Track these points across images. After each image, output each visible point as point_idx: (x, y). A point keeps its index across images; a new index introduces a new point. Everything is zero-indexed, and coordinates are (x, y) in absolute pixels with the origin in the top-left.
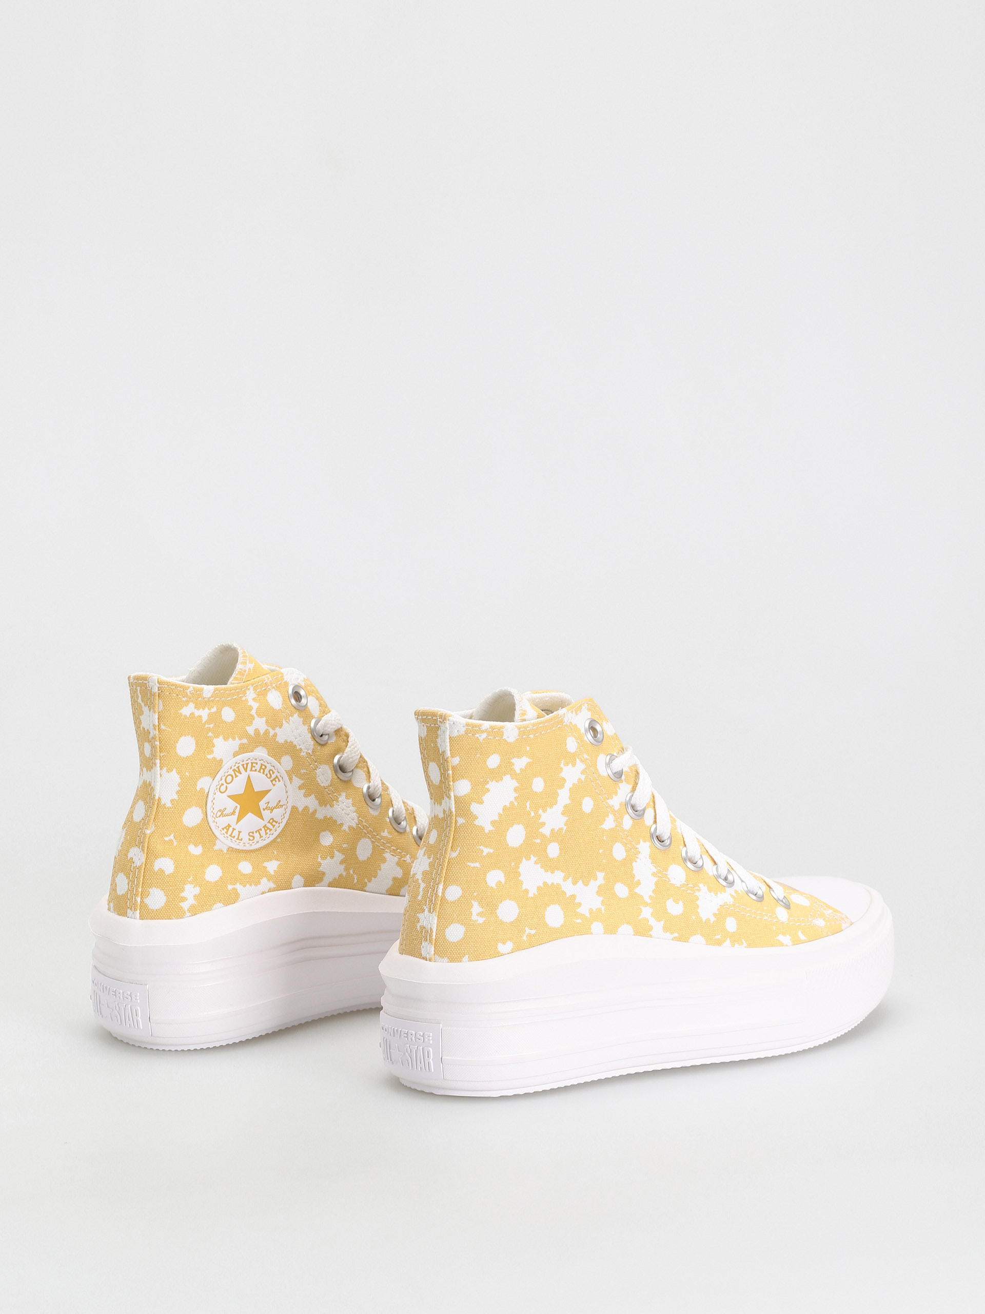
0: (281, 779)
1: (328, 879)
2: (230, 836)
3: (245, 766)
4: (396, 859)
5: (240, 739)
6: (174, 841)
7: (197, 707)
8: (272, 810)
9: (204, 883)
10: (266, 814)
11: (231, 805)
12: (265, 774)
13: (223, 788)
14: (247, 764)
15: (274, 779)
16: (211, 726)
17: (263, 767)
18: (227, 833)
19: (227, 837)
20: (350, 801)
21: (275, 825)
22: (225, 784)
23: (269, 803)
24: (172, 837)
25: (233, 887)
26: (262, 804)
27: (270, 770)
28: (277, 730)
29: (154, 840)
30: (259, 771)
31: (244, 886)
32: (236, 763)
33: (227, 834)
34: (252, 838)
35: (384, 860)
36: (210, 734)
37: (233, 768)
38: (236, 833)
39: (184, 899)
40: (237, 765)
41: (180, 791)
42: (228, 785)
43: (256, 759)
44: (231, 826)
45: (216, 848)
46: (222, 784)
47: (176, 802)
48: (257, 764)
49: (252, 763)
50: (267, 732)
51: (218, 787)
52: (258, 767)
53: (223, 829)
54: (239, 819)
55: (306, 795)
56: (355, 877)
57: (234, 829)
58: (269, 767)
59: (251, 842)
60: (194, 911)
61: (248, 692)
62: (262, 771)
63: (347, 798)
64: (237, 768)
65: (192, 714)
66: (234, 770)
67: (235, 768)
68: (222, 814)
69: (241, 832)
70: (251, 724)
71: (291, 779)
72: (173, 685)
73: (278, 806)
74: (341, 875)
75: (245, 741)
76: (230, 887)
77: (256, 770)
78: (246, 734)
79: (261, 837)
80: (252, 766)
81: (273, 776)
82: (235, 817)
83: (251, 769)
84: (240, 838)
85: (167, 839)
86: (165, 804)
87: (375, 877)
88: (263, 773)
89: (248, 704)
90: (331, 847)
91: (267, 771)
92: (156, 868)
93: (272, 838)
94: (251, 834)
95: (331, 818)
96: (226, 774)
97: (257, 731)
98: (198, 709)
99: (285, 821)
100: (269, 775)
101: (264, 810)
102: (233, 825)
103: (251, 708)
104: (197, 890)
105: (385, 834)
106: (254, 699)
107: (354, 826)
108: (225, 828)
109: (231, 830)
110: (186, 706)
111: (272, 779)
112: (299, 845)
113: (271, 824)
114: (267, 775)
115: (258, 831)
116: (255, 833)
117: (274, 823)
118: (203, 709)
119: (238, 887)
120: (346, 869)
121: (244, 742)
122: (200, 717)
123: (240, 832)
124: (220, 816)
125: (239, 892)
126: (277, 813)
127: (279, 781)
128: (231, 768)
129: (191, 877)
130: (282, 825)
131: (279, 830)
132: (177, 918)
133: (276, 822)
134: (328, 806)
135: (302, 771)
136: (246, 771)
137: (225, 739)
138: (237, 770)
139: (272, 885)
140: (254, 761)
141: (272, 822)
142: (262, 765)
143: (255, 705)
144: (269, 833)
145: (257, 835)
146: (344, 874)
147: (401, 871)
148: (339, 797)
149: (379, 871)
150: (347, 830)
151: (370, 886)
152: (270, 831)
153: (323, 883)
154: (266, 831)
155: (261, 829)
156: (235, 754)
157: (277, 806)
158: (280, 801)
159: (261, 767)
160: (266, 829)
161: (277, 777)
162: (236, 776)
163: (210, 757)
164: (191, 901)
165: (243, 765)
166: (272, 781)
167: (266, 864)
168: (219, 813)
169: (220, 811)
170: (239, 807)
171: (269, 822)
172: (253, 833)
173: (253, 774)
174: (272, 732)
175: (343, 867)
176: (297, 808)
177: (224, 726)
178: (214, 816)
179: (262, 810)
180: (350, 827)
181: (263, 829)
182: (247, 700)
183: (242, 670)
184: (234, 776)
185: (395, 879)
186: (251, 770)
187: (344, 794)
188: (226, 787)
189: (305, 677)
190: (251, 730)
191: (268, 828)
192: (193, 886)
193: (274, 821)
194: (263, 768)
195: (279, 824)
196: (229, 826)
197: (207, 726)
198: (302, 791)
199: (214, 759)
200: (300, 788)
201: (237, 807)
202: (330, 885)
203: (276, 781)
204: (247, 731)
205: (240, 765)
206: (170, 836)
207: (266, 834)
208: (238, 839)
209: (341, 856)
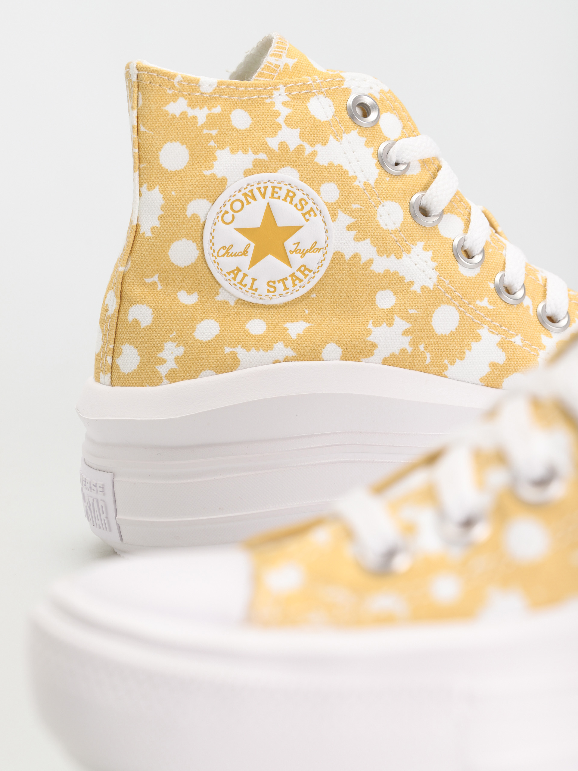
0: (318, 212)
1: (381, 353)
2: (240, 283)
3: (262, 190)
4: (498, 338)
5: (255, 153)
6: (158, 284)
7: (191, 105)
8: (305, 254)
9: (190, 342)
10: (296, 259)
11: (242, 241)
12: (294, 203)
13: (228, 218)
14: (266, 188)
15: (308, 212)
16: (214, 132)
17: (291, 194)
18: (234, 279)
19: (234, 284)
20: (430, 254)
21: (308, 275)
22: (231, 213)
23: (299, 243)
24: (155, 278)
25: (231, 350)
26: (289, 244)
27: (301, 200)
28: (318, 147)
29: (129, 281)
30: (285, 200)
31: (248, 350)
32: (248, 184)
33: (235, 280)
34: (272, 289)
35: (477, 338)
36: (212, 144)
37: (243, 191)
38: (248, 281)
39: (163, 361)
40: (250, 188)
41: (163, 215)
42: (235, 214)
43: (279, 183)
44: (241, 271)
45: (218, 298)
46: (227, 212)
47: (157, 231)
48: (280, 188)
49: (274, 188)
50: (300, 149)
51: (220, 215)
52: (283, 193)
53: (229, 273)
54: (254, 262)
55: (357, 239)
56: (428, 355)
57: (245, 275)
58: (299, 195)
59: (270, 295)
60: (173, 377)
61: (276, 93)
62: (289, 199)
63: (425, 249)
64: (249, 191)
65: (184, 113)
66: (245, 195)
67: (247, 191)
68: (227, 252)
69: (256, 280)
70: (274, 133)
71: (334, 216)
72: (153, 71)
73: (314, 248)
74: (403, 351)
75: (262, 156)
76: (227, 350)
77: (279, 198)
78: (268, 150)
79: (286, 288)
80: (273, 192)
81: (307, 208)
82: (247, 260)
83: (273, 195)
84: (254, 288)
85: (148, 280)
86: (144, 233)
87: (462, 358)
88: (291, 202)
89: (274, 109)
90: (391, 311)
91: (296, 200)
92: (130, 318)
93: (303, 291)
94: (271, 284)
95: (395, 273)
96: (233, 199)
97: (283, 146)
98: (193, 107)
99: (323, 270)
100: (299, 207)
101: (292, 252)
102: (245, 268)
103: (277, 114)
104: (180, 351)
105: (484, 303)
106: (284, 104)
107: (431, 287)
108: (233, 272)
109: (240, 275)
110: (174, 101)
111: (304, 211)
112: (343, 305)
113: (303, 272)
114: (296, 205)
115: (283, 280)
116: (277, 282)
117: (306, 272)
118: (201, 108)
119: (240, 351)
120: (414, 343)
121: (261, 158)
122: (195, 118)
123: (254, 280)
124: (223, 255)
125: (239, 357)
126: (312, 260)
127: (315, 215)
128: (240, 191)
129: (174, 332)
130: (319, 276)
131: (314, 282)
132: (151, 385)
133: (310, 271)
134: (393, 257)
135: (354, 206)
136: (264, 196)
137: (233, 151)
138: (250, 194)
139: (290, 353)
140: (276, 184)
141: (304, 270)
142: (289, 191)
143: (285, 112)
144: (299, 285)
145: (280, 286)
146: (410, 349)
147: (504, 355)
148: (411, 245)
149: (467, 352)
150: (419, 291)
151: (451, 371)
152: (300, 282)
153: (372, 358)
154: (294, 281)
155: (286, 279)
156: (247, 173)
157: (311, 248)
158: (316, 242)
159: (288, 194)
160: (294, 278)
161: (312, 209)
162: (249, 203)
163: (207, 173)
164: (171, 364)
165: (259, 189)
166: (304, 215)
167: (288, 325)
168: (222, 252)
169: (224, 248)
170: (253, 245)
171: (299, 270)
172: (274, 282)
173: (273, 202)
174: (308, 150)
175: (408, 339)
176: (342, 255)
177: (235, 135)
178: (215, 254)
179: (288, 253)
180: (424, 288)
181: (290, 279)
182: (273, 104)
183: (271, 63)
184: (245, 202)
185: (493, 365)
186: (272, 196)
187: (420, 245)
188: (233, 216)
189: (386, 89)
190: (273, 143)
191: (298, 278)
192: (175, 344)
193: (306, 269)
194: (290, 196)
195: (314, 273)
196: (238, 270)
197: (205, 131)
198: (351, 232)
199: (214, 176)
200: (349, 228)
201: (249, 244)
202: (386, 362)
203: (310, 215)
204: (266, 144)
205: (254, 188)
206: (152, 277)
207: (295, 285)
208: (251, 288)
209: (406, 325)
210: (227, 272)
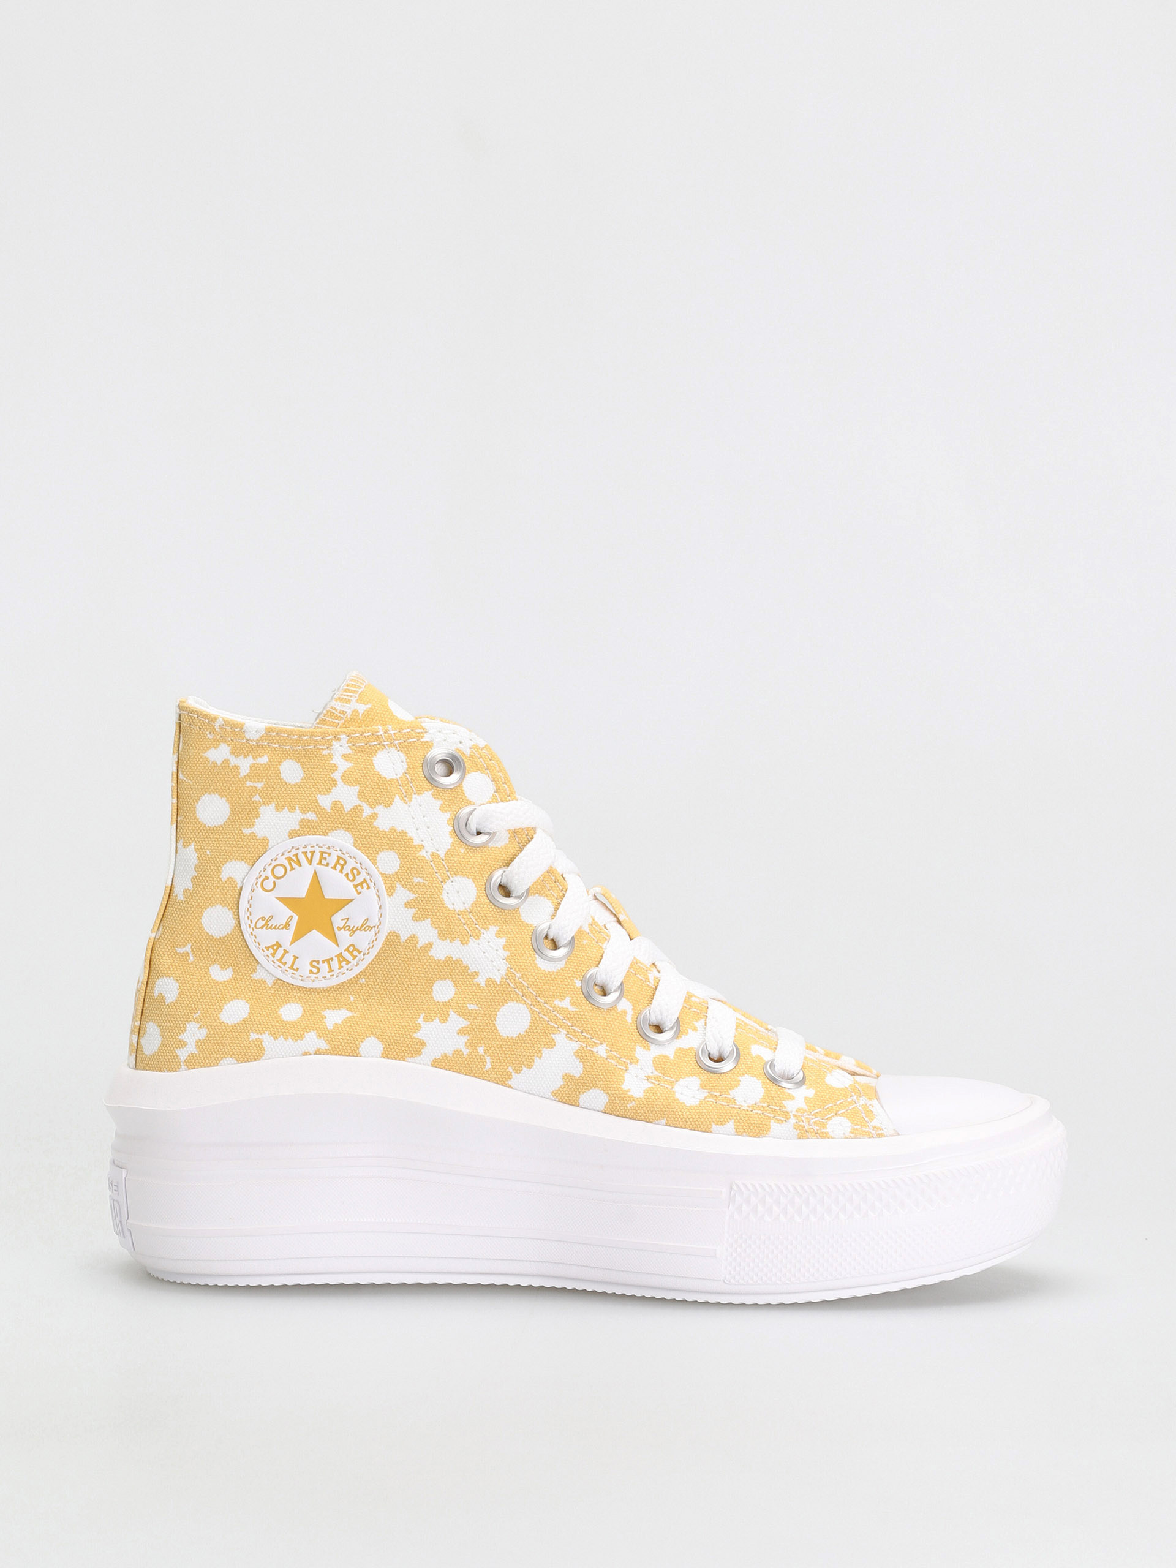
0: (372, 885)
1: (430, 1053)
2: (280, 960)
3: (309, 855)
4: (576, 1046)
5: (303, 811)
6: (191, 955)
7: (235, 752)
8: (354, 932)
9: (215, 1024)
10: (344, 936)
11: (284, 913)
12: (345, 872)
13: (269, 885)
14: (313, 853)
15: (361, 884)
16: (259, 785)
17: (342, 862)
18: (273, 955)
19: (273, 961)
20: (502, 941)
21: (356, 956)
22: (272, 879)
23: (348, 919)
24: (188, 948)
25: (257, 1037)
26: (338, 920)
27: (353, 869)
28: (380, 809)
29: (159, 950)
30: (335, 868)
31: (276, 1038)
32: (293, 848)
33: (274, 957)
34: (315, 970)
35: (551, 1044)
36: (257, 798)
37: (287, 855)
38: (289, 959)
39: (183, 1044)
40: (294, 852)
41: (196, 877)
42: (276, 880)
43: (329, 848)
44: (281, 946)
45: (255, 976)
46: (267, 878)
47: (189, 894)
48: (330, 854)
49: (322, 853)
50: (357, 810)
51: (260, 881)
52: (333, 860)
53: (268, 948)
54: (297, 937)
55: (416, 918)
56: (488, 1059)
57: (286, 952)
58: (351, 863)
59: (313, 976)
60: (193, 1063)
61: (336, 745)
62: (339, 867)
63: (498, 935)
64: (293, 856)
65: (226, 762)
66: (289, 859)
67: (291, 855)
68: (266, 924)
69: (298, 958)
70: (328, 791)
71: (391, 890)
72: (193, 712)
73: (365, 926)
74: (457, 1052)
75: (311, 816)
76: (253, 1036)
77: (328, 865)
78: (319, 810)
79: (331, 970)
80: (322, 858)
81: (359, 879)
82: (289, 934)
83: (321, 861)
84: (295, 967)
85: (179, 950)
86: (177, 896)
87: (529, 1067)
88: (341, 871)
89: (331, 762)
90: (447, 1005)
91: (347, 869)
92: (156, 993)
93: (350, 975)
94: (315, 964)
95: (459, 961)
96: (274, 863)
97: (337, 805)
98: (237, 756)
99: (374, 953)
100: (351, 877)
101: (340, 929)
102: (286, 944)
103: (334, 768)
104: (203, 1033)
105: (566, 1003)
106: (344, 756)
107: (498, 981)
108: (272, 947)
109: (280, 952)
110: (215, 748)
111: (356, 883)
112: (394, 994)
113: (351, 953)
114: (347, 875)
115: (329, 961)
116: (321, 962)
117: (355, 953)
118: (245, 757)
119: (266, 1038)
120: (471, 1044)
121: (310, 818)
122: (237, 767)
123: (296, 958)
124: (262, 927)
125: (265, 1046)
126: (363, 939)
127: (369, 888)
128: (283, 854)
129: (199, 1012)
130: (369, 959)
132: (169, 1071)
133: (360, 952)
134: (457, 942)
135: (416, 880)
136: (310, 862)
137: (278, 808)
138: (294, 858)
139: (323, 1045)
140: (324, 849)
141: (353, 951)
142: (339, 858)
143: (343, 766)
144: (347, 967)
145: (324, 967)
146: (466, 1051)
147: (582, 1066)
148: (482, 930)
149: (536, 1059)
150: (483, 984)
151: (516, 1080)
152: (347, 964)
153: (418, 1059)
154: (340, 962)
155: (332, 959)
156: (292, 834)
157: (362, 926)
158: (367, 919)
159: (338, 860)
160: (341, 959)
161: (365, 881)
162: (293, 869)
163: (247, 831)
164: (191, 1049)
165: (305, 853)
166: (356, 886)
167: (327, 1013)
168: (263, 923)
169: (263, 918)
170: (296, 918)
171: (347, 950)
172: (318, 962)
173: (321, 869)
174: (367, 811)
175: (464, 1039)
176: (398, 936)
177: (283, 789)
178: (253, 925)
179: (336, 930)
180: (490, 981)
181: (336, 959)
182: (331, 756)
183: (335, 709)
184: (289, 868)
185: (567, 1077)
186: (320, 863)
187: (493, 929)
188: (274, 883)
189: (482, 743)
190: (325, 802)
191: (345, 959)
192: (198, 1026)
193: (355, 949)
194: (341, 863)
195: (364, 955)
196: (279, 945)
197: (248, 784)
198: (410, 909)
199: (253, 836)
200: (408, 905)
201: (292, 916)
202: (436, 1064)
203: (363, 888)
204: (317, 802)
205: (300, 852)
206: (184, 946)
207: (341, 967)
208: (291, 967)
209: (463, 1023)
210: (265, 947)
